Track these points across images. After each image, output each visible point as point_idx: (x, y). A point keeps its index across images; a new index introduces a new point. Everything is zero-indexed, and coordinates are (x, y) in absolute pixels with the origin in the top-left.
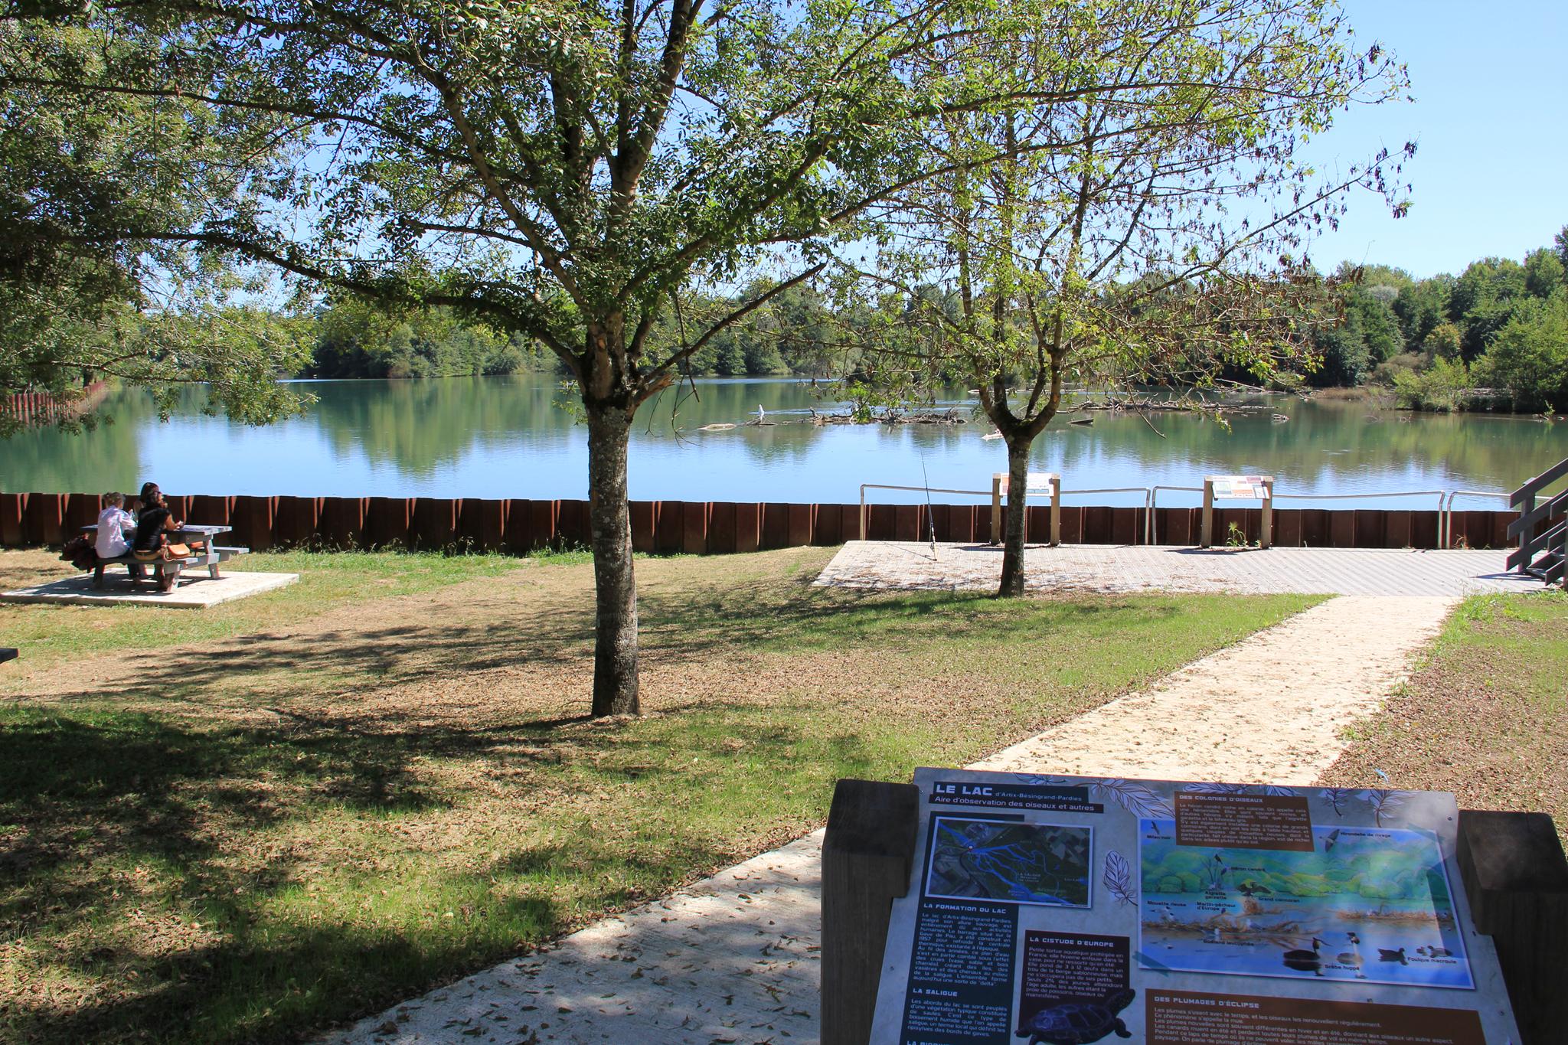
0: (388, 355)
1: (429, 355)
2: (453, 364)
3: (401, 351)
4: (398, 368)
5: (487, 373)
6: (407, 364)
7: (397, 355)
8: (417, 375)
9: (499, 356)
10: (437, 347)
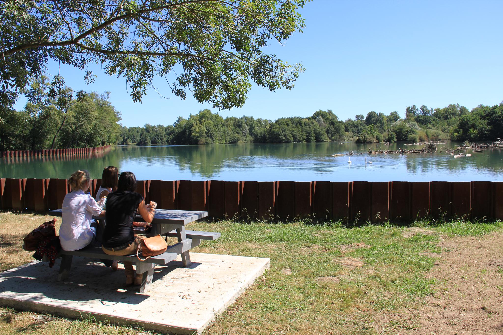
0: (198, 137)
1: (211, 137)
2: (219, 140)
3: (202, 136)
4: (201, 141)
5: (229, 143)
6: (204, 140)
7: (201, 137)
8: (207, 143)
9: (233, 137)
10: (214, 134)
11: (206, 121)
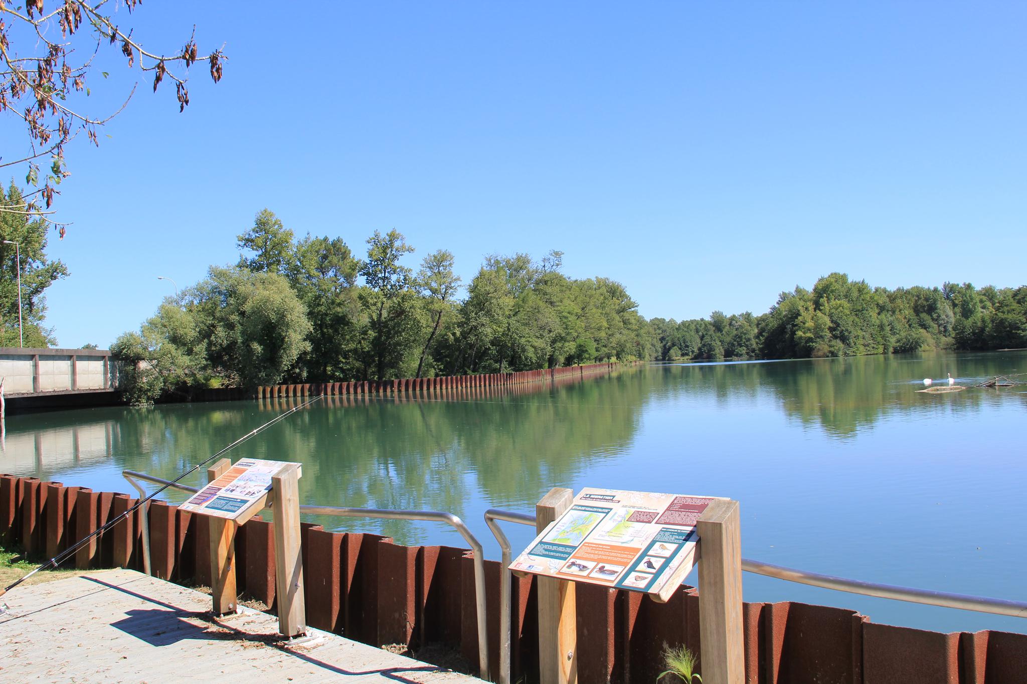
0: (810, 340)
1: (843, 339)
2: (865, 346)
3: (822, 337)
4: (819, 350)
5: (896, 352)
6: (826, 347)
7: (818, 340)
8: (834, 354)
9: (906, 338)
10: (850, 333)
11: (833, 302)
